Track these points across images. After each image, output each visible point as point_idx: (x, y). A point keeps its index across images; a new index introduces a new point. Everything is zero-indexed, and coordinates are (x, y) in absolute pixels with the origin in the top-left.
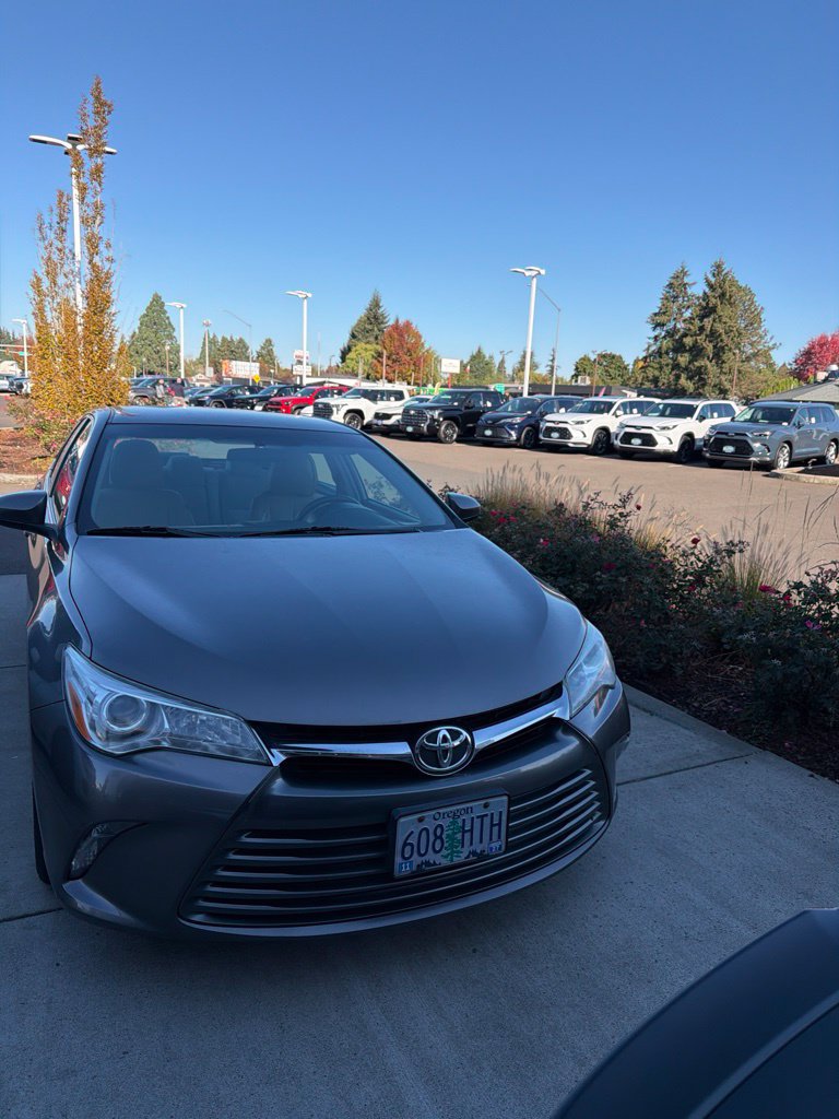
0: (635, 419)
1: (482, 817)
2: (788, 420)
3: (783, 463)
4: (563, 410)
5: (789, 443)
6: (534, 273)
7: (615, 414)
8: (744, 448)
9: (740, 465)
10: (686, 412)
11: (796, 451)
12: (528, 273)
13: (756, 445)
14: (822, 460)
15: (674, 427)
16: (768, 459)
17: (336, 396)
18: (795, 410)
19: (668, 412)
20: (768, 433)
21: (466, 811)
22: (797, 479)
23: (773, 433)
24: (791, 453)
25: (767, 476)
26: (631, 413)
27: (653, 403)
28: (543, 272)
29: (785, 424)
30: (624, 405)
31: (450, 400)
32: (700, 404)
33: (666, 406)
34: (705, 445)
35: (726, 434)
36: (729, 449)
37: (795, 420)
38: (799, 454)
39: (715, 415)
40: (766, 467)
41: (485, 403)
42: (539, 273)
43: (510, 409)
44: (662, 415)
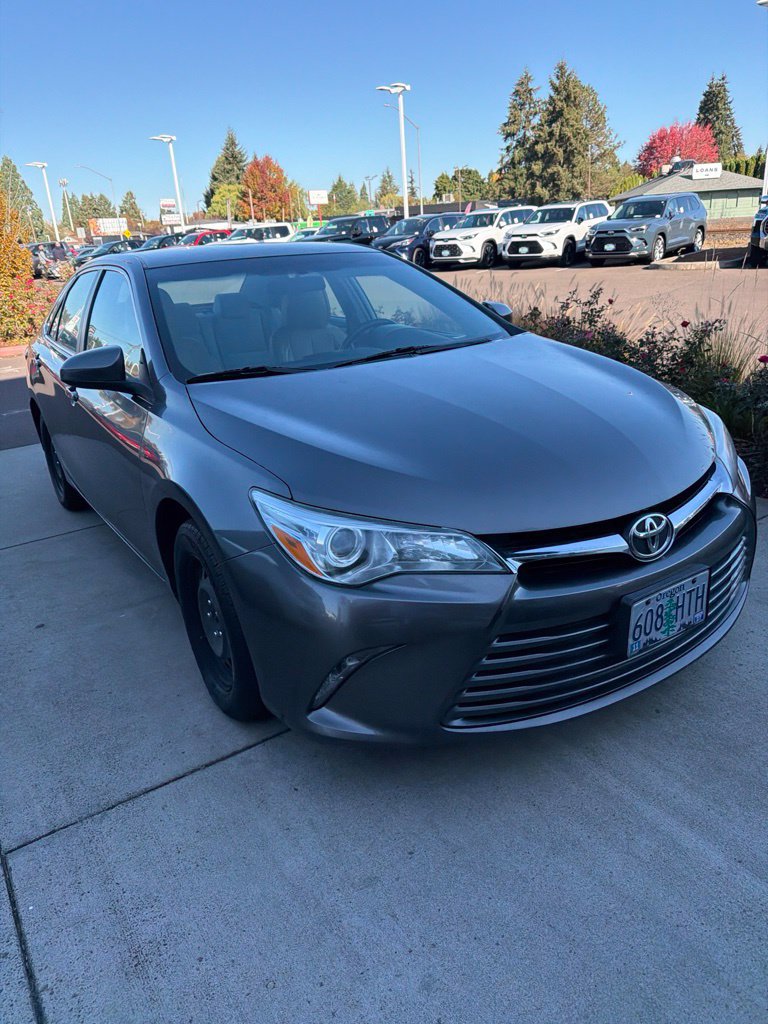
0: (518, 229)
1: (690, 592)
2: (660, 212)
3: (658, 255)
4: (447, 227)
5: (663, 234)
6: (399, 90)
7: (498, 225)
8: (623, 244)
9: (620, 261)
10: (566, 215)
11: (669, 242)
12: (393, 91)
13: (634, 240)
14: (690, 248)
15: (557, 231)
16: (646, 252)
17: (219, 240)
18: (666, 202)
19: (547, 217)
20: (644, 227)
21: (679, 588)
22: (676, 268)
23: (648, 226)
24: (665, 245)
25: (647, 268)
26: (513, 222)
27: (531, 211)
28: (408, 88)
29: (658, 216)
30: (505, 216)
31: (337, 230)
32: (577, 206)
33: (545, 212)
34: (587, 246)
35: (606, 232)
36: (610, 247)
37: (666, 212)
38: (673, 244)
39: (591, 215)
40: (645, 260)
41: (371, 229)
42: (405, 90)
43: (396, 232)
44: (542, 221)
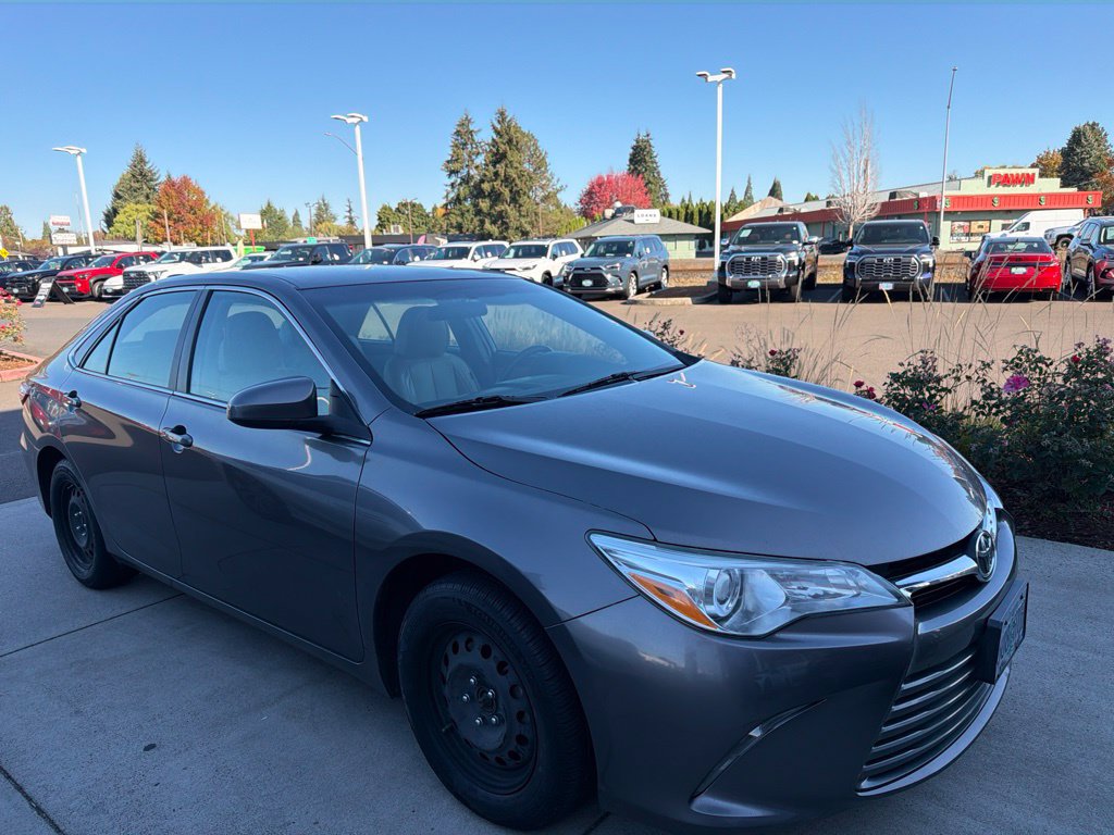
0: (492, 262)
2: (630, 250)
3: (633, 291)
4: (417, 258)
5: (635, 272)
6: (355, 120)
7: (473, 259)
8: (600, 281)
9: (597, 296)
10: (540, 252)
11: (641, 279)
12: (350, 120)
13: (609, 277)
14: (658, 285)
15: (534, 267)
16: (621, 289)
17: (143, 263)
18: (634, 243)
19: (520, 253)
20: (618, 265)
22: (653, 304)
23: (622, 264)
24: (637, 281)
25: (625, 303)
26: (487, 256)
27: (503, 246)
28: (365, 119)
29: (629, 255)
30: (478, 250)
31: (292, 256)
32: (550, 243)
33: (517, 248)
34: (565, 281)
35: (583, 269)
36: (587, 283)
37: (636, 251)
38: (644, 281)
39: (564, 252)
40: (621, 296)
41: (332, 256)
42: (362, 120)
43: (361, 261)
44: (516, 256)
